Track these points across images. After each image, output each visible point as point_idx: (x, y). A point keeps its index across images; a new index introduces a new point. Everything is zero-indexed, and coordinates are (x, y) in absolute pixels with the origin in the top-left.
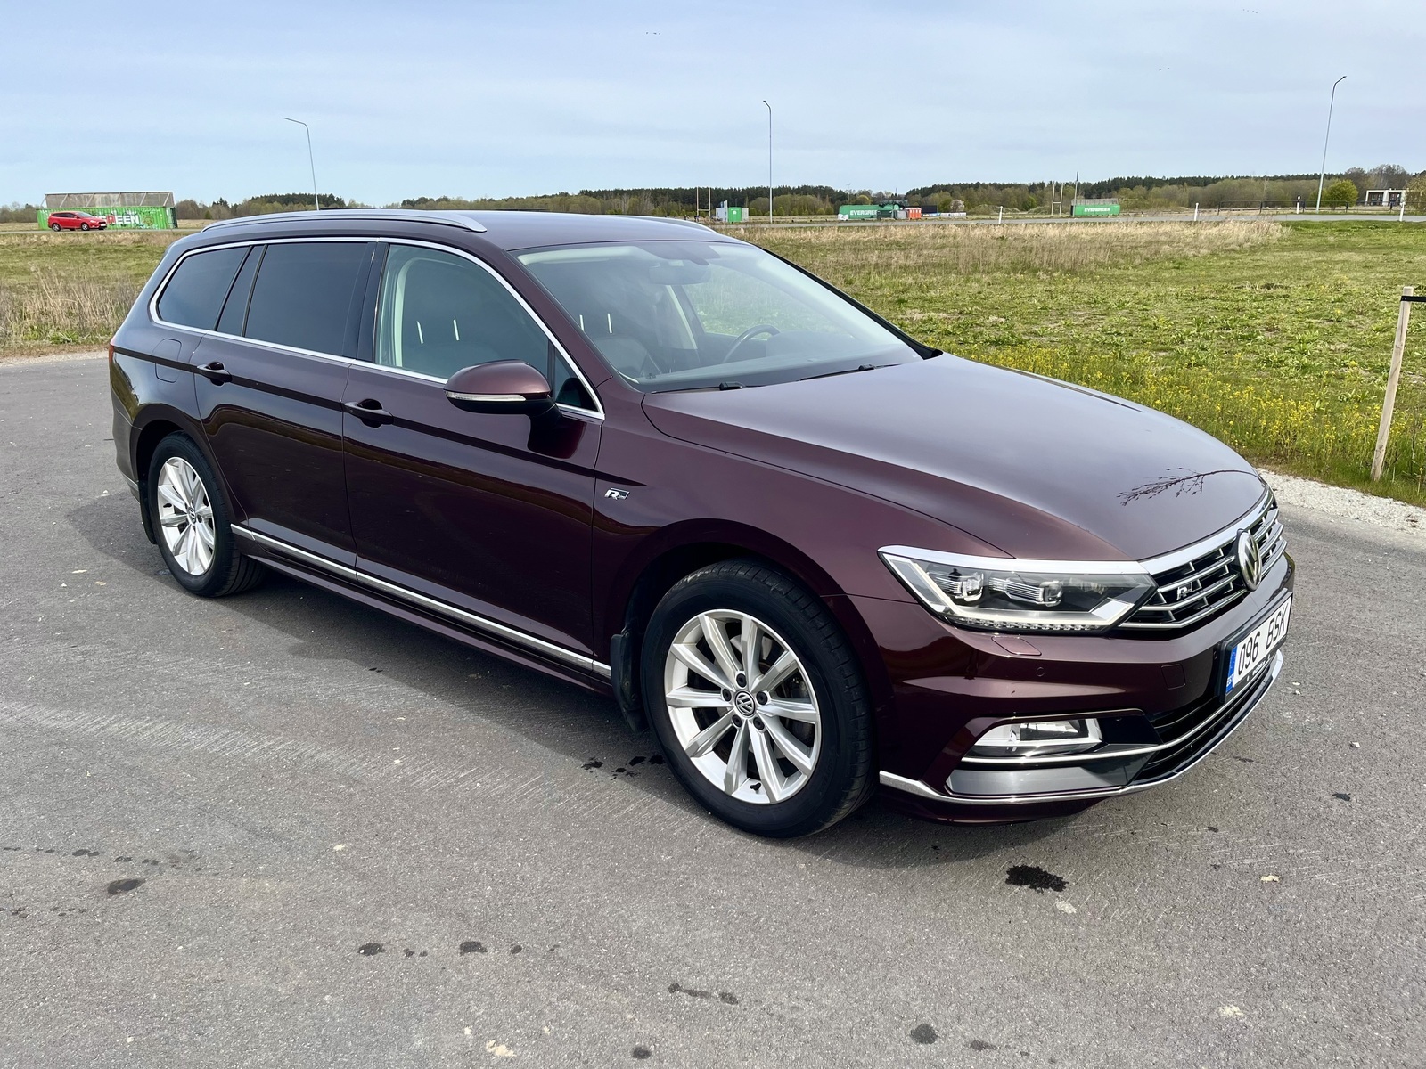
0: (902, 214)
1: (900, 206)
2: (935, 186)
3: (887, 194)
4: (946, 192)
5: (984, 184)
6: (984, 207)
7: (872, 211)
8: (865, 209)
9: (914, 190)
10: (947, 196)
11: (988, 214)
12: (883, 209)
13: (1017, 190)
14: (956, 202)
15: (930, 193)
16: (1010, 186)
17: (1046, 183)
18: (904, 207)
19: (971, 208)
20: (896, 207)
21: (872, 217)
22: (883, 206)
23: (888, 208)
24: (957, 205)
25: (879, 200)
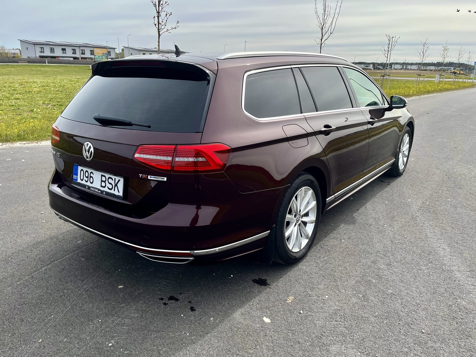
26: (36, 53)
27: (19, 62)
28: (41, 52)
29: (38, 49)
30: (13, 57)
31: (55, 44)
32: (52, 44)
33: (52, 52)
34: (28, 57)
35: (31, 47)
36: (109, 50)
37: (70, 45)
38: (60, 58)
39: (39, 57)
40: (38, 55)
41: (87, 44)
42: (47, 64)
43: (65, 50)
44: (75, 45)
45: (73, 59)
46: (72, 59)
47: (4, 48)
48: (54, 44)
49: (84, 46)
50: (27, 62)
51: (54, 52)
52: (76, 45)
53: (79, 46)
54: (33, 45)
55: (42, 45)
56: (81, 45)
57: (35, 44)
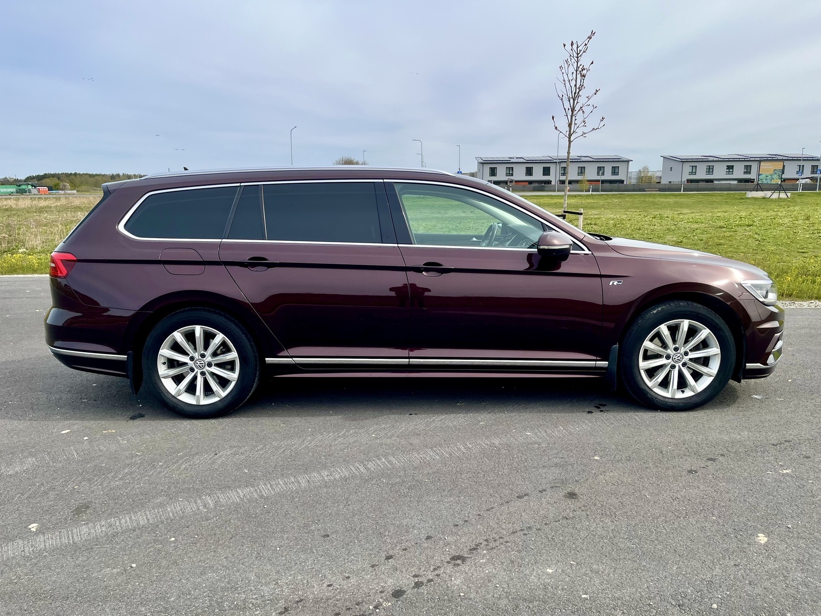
0: (34, 191)
1: (32, 186)
2: (45, 174)
3: (11, 179)
4: (55, 178)
5: (79, 174)
6: (83, 187)
7: (12, 189)
8: (6, 188)
9: (30, 176)
10: (56, 181)
11: (89, 192)
12: (20, 188)
13: (104, 178)
14: (64, 185)
15: (43, 179)
16: (97, 175)
17: (121, 174)
18: (35, 187)
19: (74, 186)
20: (30, 187)
21: (12, 193)
22: (19, 186)
23: (23, 187)
24: (65, 186)
25: (17, 183)
26: (683, 175)
27: (646, 190)
28: (692, 173)
29: (687, 168)
30: (657, 183)
31: (717, 159)
32: (711, 159)
33: (709, 172)
34: (670, 182)
35: (677, 167)
36: (801, 163)
37: (743, 159)
38: (715, 182)
39: (686, 182)
40: (684, 179)
41: (776, 155)
42: (682, 192)
43: (733, 169)
44: (751, 159)
45: (738, 182)
46: (735, 182)
47: (647, 169)
48: (715, 159)
49: (769, 159)
50: (658, 189)
51: (713, 172)
52: (754, 159)
53: (759, 159)
54: (681, 163)
55: (693, 162)
56: (764, 159)
57: (684, 161)
